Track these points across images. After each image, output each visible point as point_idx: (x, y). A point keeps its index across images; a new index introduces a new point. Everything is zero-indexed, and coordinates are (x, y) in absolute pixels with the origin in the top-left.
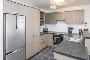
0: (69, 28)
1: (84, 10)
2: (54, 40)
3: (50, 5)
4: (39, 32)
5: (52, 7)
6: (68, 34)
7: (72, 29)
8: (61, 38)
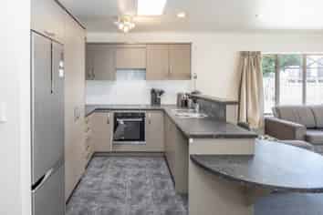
0: (153, 91)
1: (190, 44)
2: (118, 129)
3: (116, 18)
4: (83, 104)
5: (121, 26)
6: (150, 108)
7: (161, 93)
8: (140, 120)
